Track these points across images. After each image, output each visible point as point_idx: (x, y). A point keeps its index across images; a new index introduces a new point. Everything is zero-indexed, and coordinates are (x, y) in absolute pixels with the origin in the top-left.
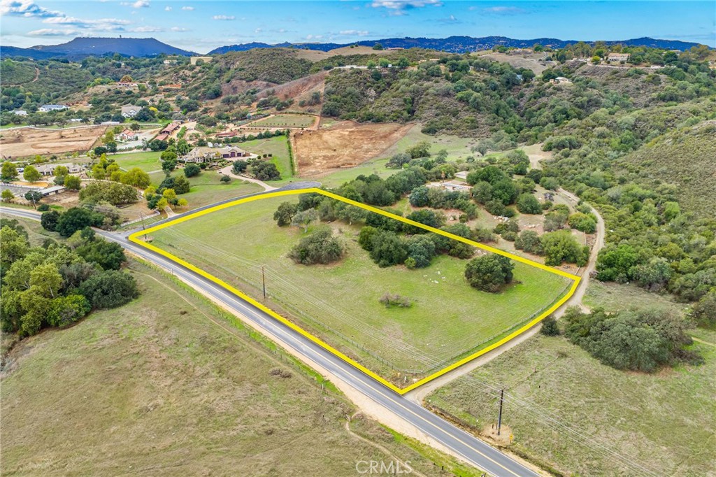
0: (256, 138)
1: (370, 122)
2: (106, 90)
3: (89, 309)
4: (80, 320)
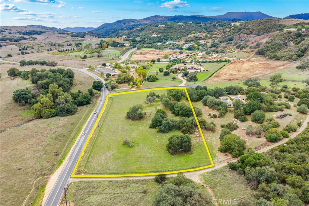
0: (215, 62)
1: (274, 59)
2: (193, 36)
3: (54, 115)
4: (50, 117)
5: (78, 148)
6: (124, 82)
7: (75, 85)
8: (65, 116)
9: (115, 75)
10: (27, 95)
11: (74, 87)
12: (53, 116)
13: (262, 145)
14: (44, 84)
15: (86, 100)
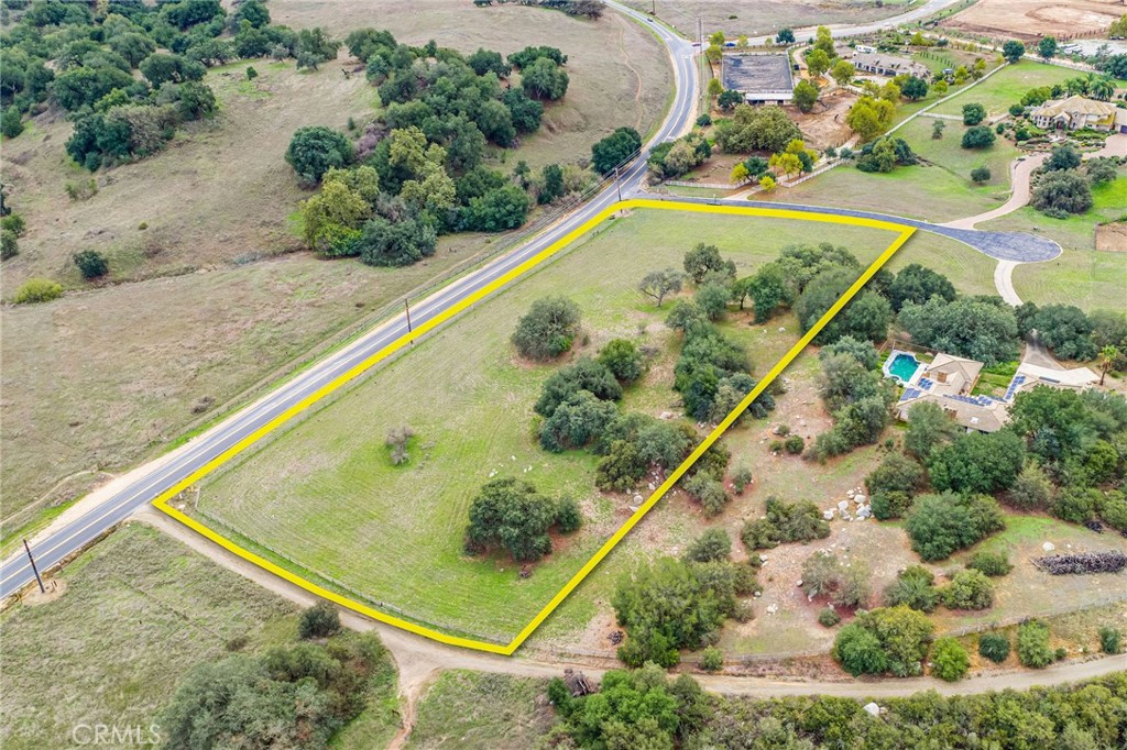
3: (350, 252)
4: (335, 257)
5: (274, 405)
6: (750, 148)
7: (551, 129)
8: (377, 265)
9: (762, 102)
10: (327, 152)
11: (544, 136)
12: (346, 256)
13: (789, 662)
14: (402, 118)
15: (498, 216)
